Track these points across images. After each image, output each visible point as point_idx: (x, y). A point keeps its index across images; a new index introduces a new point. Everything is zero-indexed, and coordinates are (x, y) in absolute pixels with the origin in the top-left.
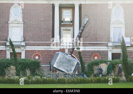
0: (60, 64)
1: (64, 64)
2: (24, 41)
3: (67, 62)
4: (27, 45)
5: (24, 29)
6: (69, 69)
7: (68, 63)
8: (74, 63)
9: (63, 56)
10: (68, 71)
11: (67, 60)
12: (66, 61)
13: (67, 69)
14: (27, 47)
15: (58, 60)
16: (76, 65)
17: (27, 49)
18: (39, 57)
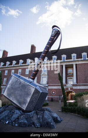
0: (12, 91)
1: (17, 92)
2: (48, 84)
3: (21, 88)
4: (49, 86)
5: (48, 78)
6: (22, 100)
7: (21, 90)
8: (30, 89)
9: (16, 79)
10: (20, 103)
11: (21, 85)
12: (19, 87)
13: (20, 100)
14: (49, 87)
15: (10, 85)
16: (32, 93)
17: (49, 88)
18: (55, 92)
